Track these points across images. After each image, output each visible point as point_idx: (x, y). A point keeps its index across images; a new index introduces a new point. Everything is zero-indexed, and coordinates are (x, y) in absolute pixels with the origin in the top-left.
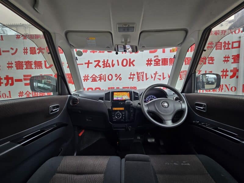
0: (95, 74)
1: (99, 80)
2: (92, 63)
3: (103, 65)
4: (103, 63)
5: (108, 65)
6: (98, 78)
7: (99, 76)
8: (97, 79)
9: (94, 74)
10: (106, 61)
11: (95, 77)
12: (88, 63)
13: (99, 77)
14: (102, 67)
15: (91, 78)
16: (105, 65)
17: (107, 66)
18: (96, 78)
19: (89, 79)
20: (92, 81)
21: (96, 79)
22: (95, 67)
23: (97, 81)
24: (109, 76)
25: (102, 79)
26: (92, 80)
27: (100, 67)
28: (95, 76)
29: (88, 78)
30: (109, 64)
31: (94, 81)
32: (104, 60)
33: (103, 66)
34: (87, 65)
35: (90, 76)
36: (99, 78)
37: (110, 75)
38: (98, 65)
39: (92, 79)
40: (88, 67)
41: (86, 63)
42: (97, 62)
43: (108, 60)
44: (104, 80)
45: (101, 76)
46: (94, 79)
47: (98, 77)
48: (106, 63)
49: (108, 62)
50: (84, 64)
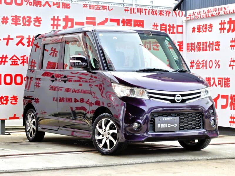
0: (17, 55)
1: (21, 63)
2: (12, 39)
3: (28, 42)
4: (28, 40)
6: (19, 60)
7: (22, 58)
8: (19, 62)
9: (14, 56)
11: (16, 59)
12: (8, 39)
13: (21, 60)
14: (26, 46)
15: (10, 59)
16: (30, 43)
18: (18, 60)
19: (7, 62)
20: (11, 65)
21: (17, 62)
22: (17, 44)
23: (18, 65)
25: (25, 62)
26: (11, 63)
27: (23, 45)
28: (16, 57)
29: (7, 60)
31: (15, 65)
32: (29, 36)
33: (28, 44)
34: (6, 41)
36: (21, 61)
38: (20, 42)
39: (12, 62)
40: (7, 44)
41: (4, 39)
42: (20, 39)
44: (28, 64)
45: (24, 58)
46: (15, 62)
47: (20, 58)
48: (31, 40)
50: (2, 39)
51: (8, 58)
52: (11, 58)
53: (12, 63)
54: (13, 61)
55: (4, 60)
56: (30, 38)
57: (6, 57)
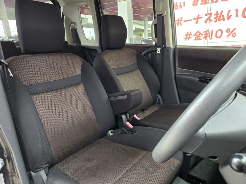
0: (200, 31)
1: (204, 38)
2: (202, 18)
3: (215, 18)
4: (215, 16)
5: (222, 18)
6: (202, 35)
7: (205, 33)
8: (202, 37)
9: (198, 31)
10: (219, 13)
11: (199, 35)
12: (198, 18)
13: (204, 34)
14: (213, 22)
15: (194, 36)
16: (218, 18)
17: (219, 20)
18: (201, 35)
19: (191, 38)
20: (194, 40)
21: (200, 37)
22: (206, 22)
23: (201, 39)
24: (217, 31)
25: (208, 36)
26: (194, 39)
27: (211, 21)
28: (200, 33)
29: (191, 36)
30: (223, 16)
31: (198, 40)
32: (217, 12)
33: (215, 20)
34: (196, 20)
35: (193, 33)
36: (204, 36)
37: (220, 30)
38: (209, 19)
39: (195, 37)
40: (197, 23)
41: (194, 19)
42: (208, 16)
43: (222, 12)
44: (210, 37)
45: (206, 33)
46: (198, 37)
47: (203, 34)
48: (219, 15)
49: (223, 14)
50: (193, 20)
51: (192, 34)
52: (195, 34)
53: (196, 39)
54: (197, 36)
55: (188, 36)
56: (218, 14)
57: (191, 34)
